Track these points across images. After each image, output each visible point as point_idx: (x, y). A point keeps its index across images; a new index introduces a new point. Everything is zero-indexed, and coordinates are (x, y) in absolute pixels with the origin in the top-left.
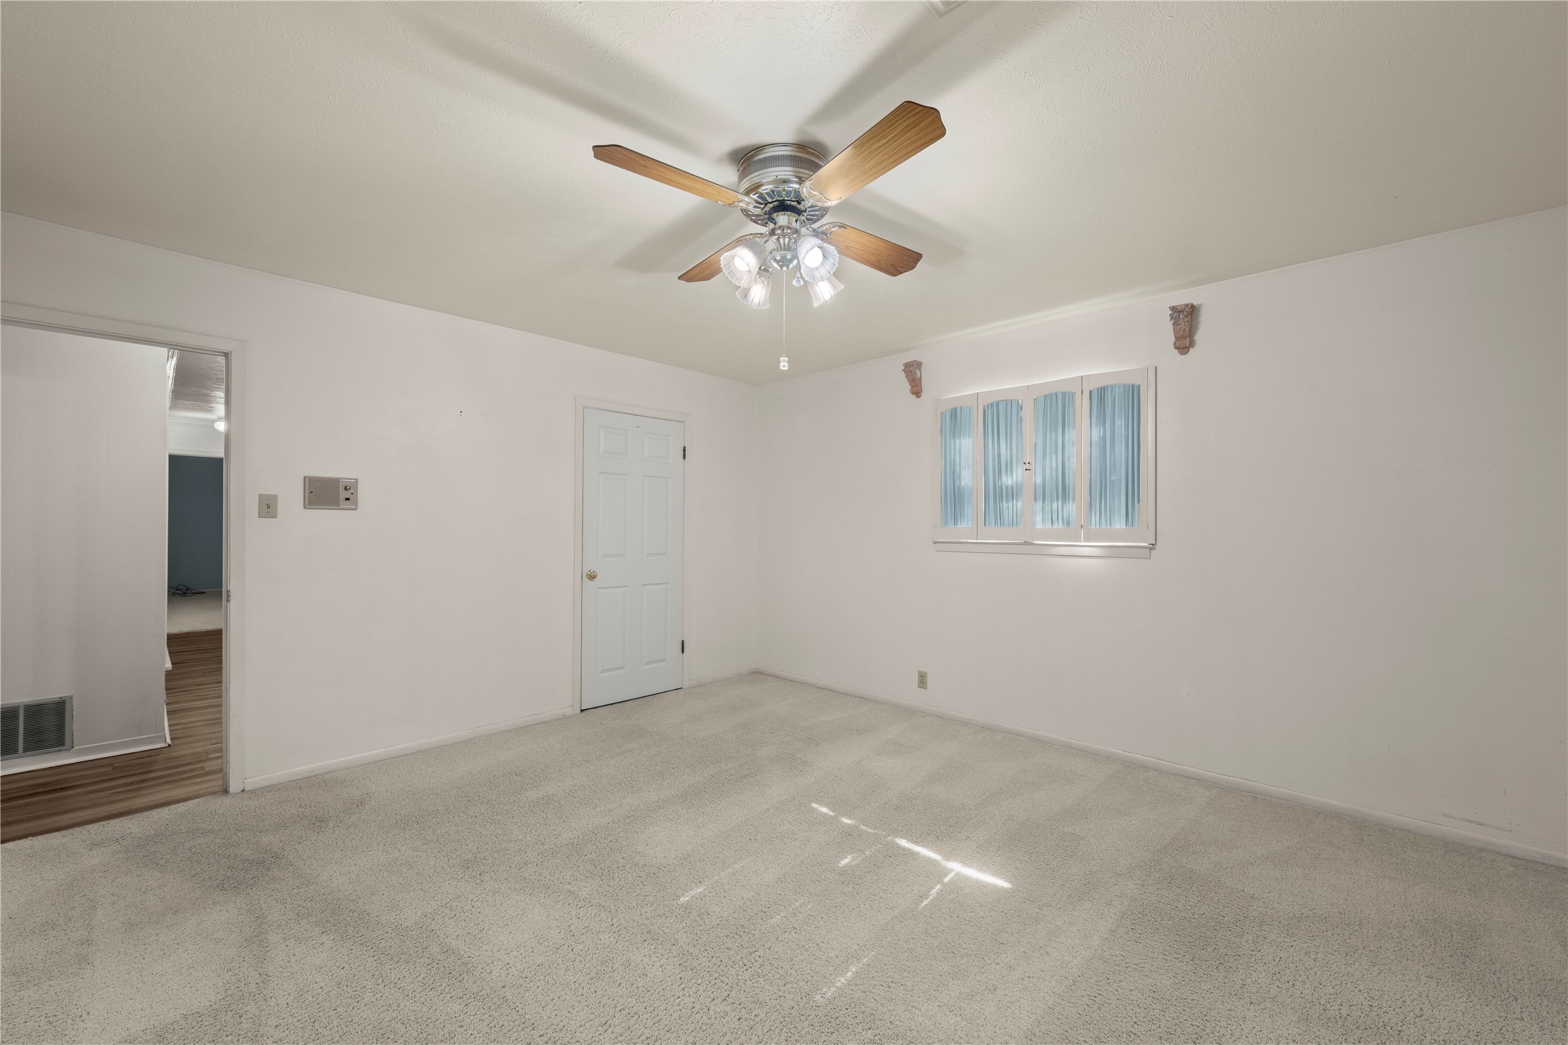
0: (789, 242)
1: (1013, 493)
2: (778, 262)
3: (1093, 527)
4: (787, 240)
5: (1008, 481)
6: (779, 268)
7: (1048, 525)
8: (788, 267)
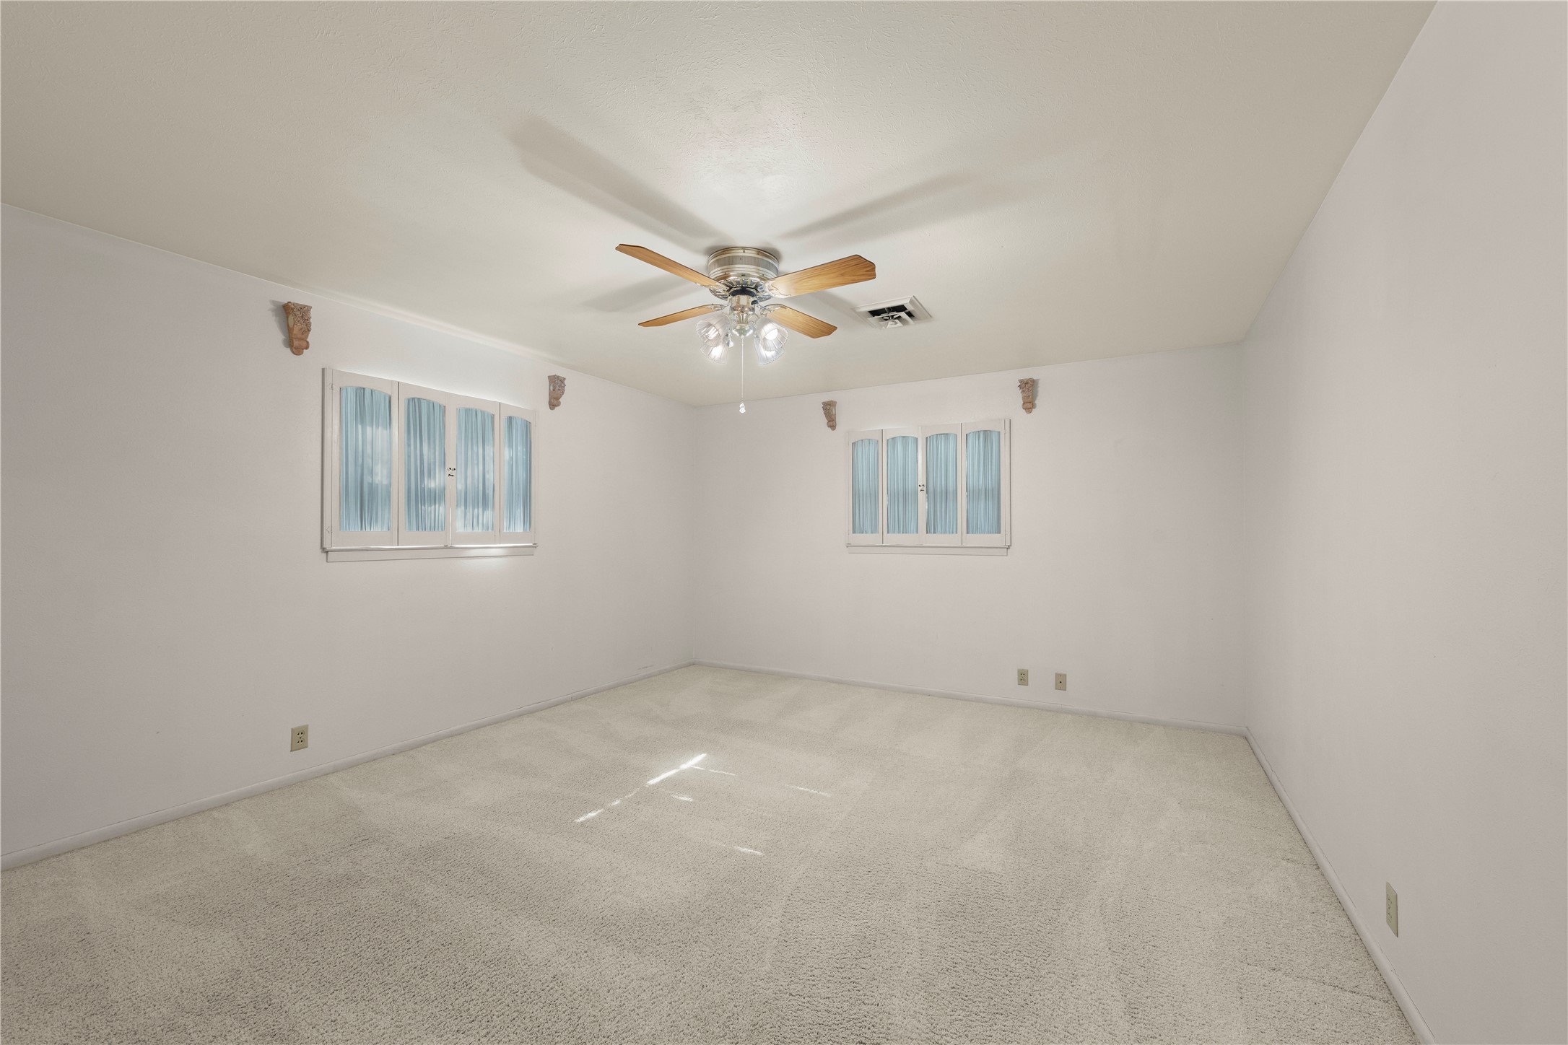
0: (747, 317)
1: (436, 497)
2: (737, 330)
3: (505, 531)
4: (745, 315)
5: (431, 484)
6: (738, 335)
7: (470, 530)
8: (745, 335)
